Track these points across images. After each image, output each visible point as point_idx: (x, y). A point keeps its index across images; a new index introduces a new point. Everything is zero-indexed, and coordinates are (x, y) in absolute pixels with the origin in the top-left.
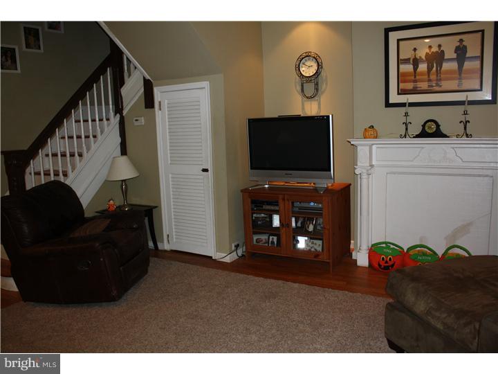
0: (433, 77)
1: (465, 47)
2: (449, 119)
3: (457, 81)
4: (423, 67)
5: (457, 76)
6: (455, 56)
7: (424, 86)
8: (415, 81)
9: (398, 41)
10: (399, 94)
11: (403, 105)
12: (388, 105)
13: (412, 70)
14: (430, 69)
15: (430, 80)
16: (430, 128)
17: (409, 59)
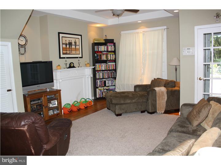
0: (70, 50)
1: (76, 42)
2: (75, 61)
3: (75, 51)
4: (68, 46)
5: (75, 50)
6: (74, 44)
7: (68, 52)
8: (66, 51)
9: (62, 37)
10: (63, 54)
11: (64, 58)
12: (60, 58)
13: (65, 47)
14: (69, 47)
15: (69, 51)
16: (72, 65)
17: (64, 43)
